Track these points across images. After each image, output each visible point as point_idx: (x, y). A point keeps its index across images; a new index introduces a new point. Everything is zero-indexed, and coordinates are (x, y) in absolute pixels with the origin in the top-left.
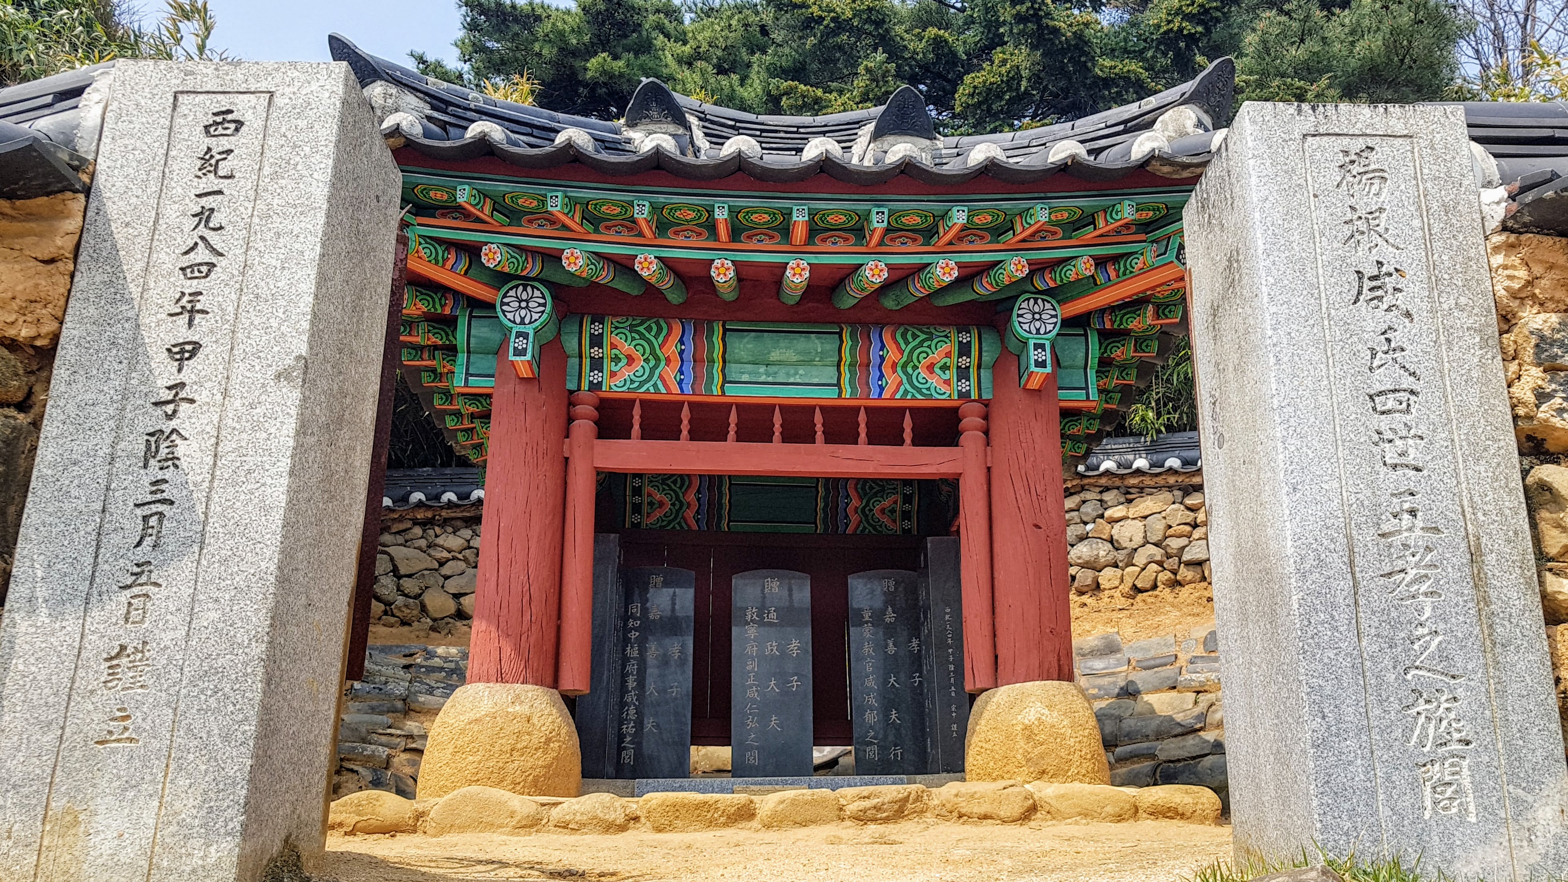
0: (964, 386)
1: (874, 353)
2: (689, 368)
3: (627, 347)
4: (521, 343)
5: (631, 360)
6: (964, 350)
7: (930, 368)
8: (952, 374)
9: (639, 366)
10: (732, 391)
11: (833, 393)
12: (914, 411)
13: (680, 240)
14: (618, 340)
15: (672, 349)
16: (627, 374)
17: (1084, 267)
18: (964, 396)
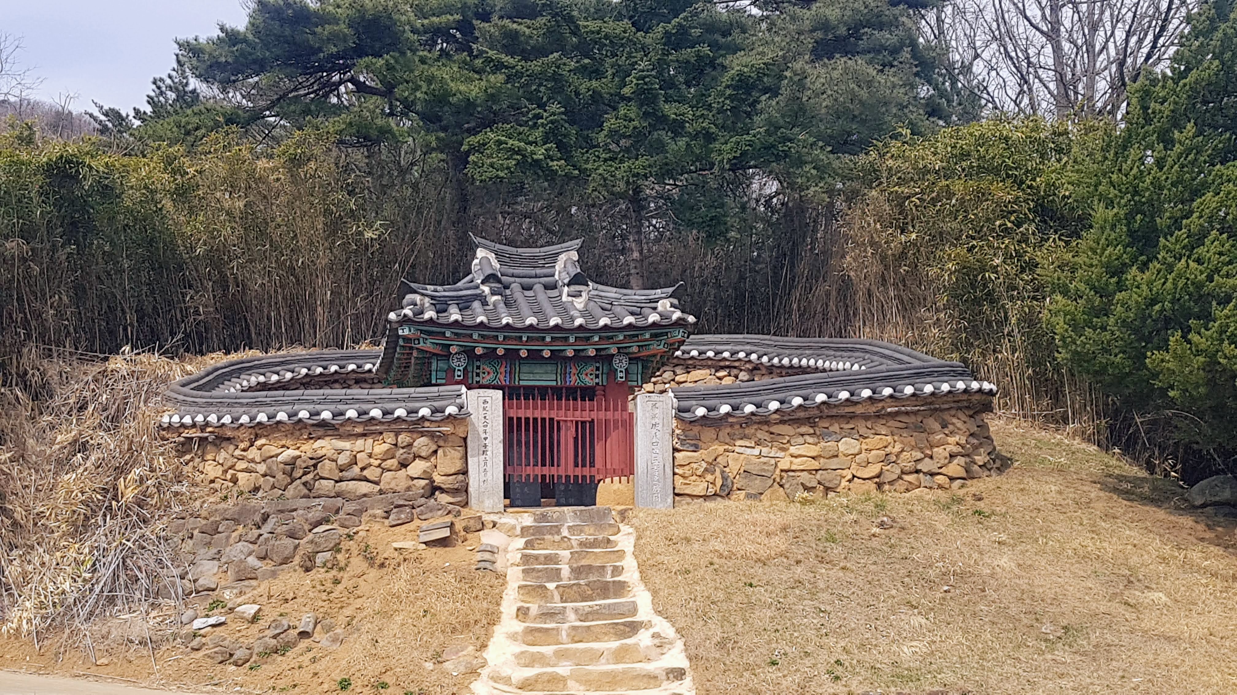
0: (597, 380)
1: (568, 370)
2: (508, 375)
3: (488, 369)
4: (459, 373)
5: (489, 373)
6: (598, 369)
7: (586, 375)
8: (593, 377)
9: (492, 375)
10: (522, 383)
11: (554, 383)
12: (581, 388)
13: (510, 342)
14: (486, 367)
15: (503, 370)
16: (488, 378)
17: (635, 349)
18: (597, 384)
